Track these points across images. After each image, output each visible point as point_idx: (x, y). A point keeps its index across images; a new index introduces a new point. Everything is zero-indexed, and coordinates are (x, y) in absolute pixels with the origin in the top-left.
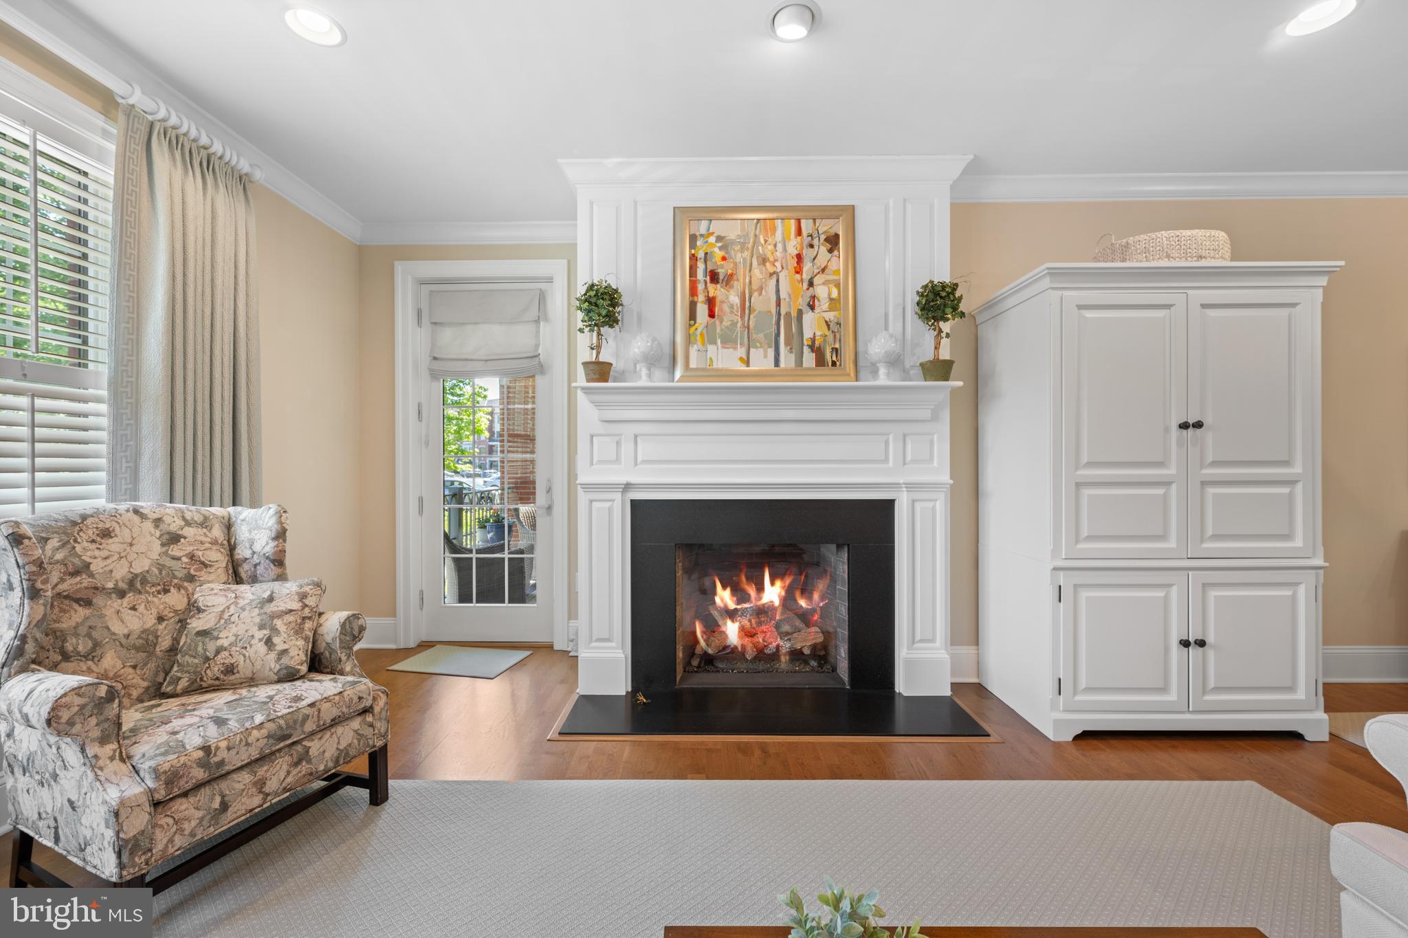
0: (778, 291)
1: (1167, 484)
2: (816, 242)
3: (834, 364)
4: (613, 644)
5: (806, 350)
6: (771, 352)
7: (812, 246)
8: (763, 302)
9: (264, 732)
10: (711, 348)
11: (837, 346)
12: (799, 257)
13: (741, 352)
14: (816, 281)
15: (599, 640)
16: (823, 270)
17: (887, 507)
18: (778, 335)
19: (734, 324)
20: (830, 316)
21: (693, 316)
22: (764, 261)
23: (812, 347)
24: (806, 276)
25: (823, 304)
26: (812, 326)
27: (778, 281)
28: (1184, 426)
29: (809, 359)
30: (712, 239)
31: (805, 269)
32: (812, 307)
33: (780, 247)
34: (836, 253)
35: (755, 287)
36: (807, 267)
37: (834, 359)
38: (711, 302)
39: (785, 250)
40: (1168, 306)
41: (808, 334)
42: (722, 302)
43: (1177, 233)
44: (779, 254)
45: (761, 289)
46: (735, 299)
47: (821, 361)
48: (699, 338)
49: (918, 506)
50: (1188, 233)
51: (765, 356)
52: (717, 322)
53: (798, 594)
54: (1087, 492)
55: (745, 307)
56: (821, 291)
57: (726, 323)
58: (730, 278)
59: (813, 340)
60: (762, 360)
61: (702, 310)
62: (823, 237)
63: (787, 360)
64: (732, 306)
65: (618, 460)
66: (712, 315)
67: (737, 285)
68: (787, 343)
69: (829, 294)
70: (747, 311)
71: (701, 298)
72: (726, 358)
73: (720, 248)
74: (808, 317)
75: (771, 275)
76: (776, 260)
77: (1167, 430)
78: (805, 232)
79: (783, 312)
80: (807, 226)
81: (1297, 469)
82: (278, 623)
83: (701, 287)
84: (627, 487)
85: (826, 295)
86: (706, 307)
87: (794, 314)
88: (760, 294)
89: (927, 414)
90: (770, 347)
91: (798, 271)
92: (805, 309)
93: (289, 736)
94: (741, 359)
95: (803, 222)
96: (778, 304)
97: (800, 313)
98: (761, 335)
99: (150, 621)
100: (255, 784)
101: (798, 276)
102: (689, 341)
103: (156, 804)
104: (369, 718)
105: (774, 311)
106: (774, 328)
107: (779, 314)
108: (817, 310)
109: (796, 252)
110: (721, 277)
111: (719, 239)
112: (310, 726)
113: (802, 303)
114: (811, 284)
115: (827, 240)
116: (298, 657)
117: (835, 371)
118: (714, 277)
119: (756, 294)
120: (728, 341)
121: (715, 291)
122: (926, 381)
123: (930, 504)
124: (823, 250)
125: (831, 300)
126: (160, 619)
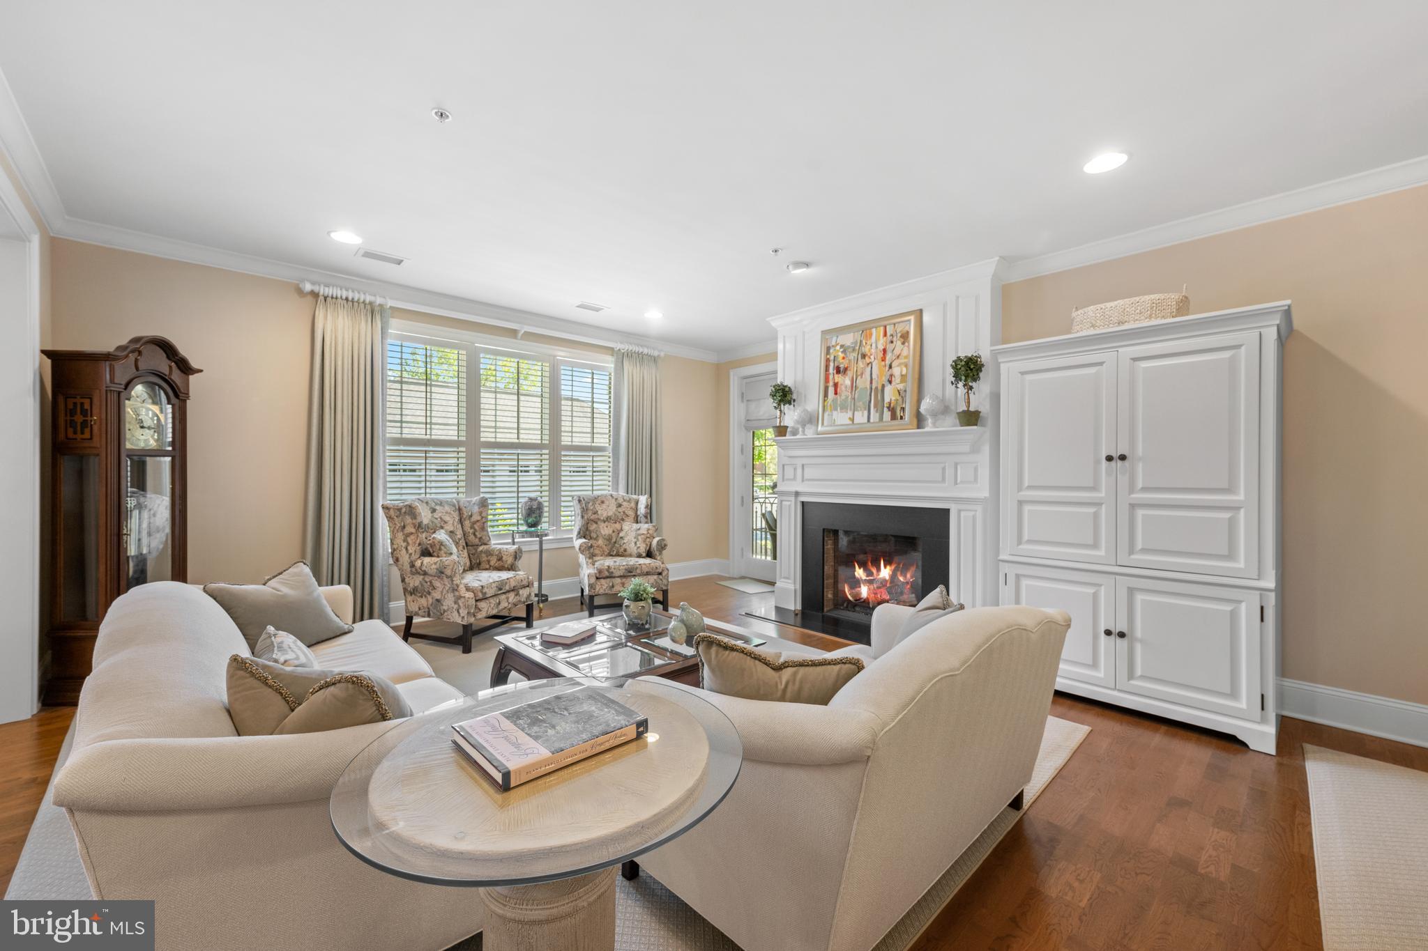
0: (871, 374)
1: (1100, 504)
2: (895, 339)
3: (901, 418)
4: (789, 581)
5: (886, 410)
6: (866, 413)
7: (892, 342)
8: (863, 383)
9: (624, 567)
10: (835, 413)
11: (904, 406)
12: (885, 351)
13: (850, 414)
14: (893, 365)
15: (784, 578)
16: (898, 357)
17: (946, 512)
18: (870, 402)
19: (847, 397)
20: (901, 387)
21: (826, 395)
22: (864, 356)
23: (889, 408)
24: (888, 362)
25: (897, 380)
26: (890, 395)
27: (872, 368)
28: (1109, 458)
29: (887, 415)
30: (838, 348)
31: (887, 358)
32: (890, 382)
33: (874, 345)
34: (906, 344)
35: (859, 373)
36: (889, 356)
37: (902, 415)
38: (836, 385)
39: (877, 347)
40: (1101, 364)
41: (887, 400)
42: (841, 385)
44: (873, 351)
45: (862, 374)
46: (848, 382)
47: (894, 417)
48: (829, 407)
49: (963, 514)
51: (863, 416)
52: (839, 398)
53: (898, 573)
55: (853, 387)
56: (896, 371)
57: (843, 397)
58: (846, 369)
59: (890, 403)
60: (861, 417)
61: (831, 390)
62: (899, 335)
63: (874, 416)
64: (846, 387)
65: (795, 478)
66: (836, 393)
67: (850, 373)
68: (875, 406)
69: (901, 372)
70: (854, 389)
71: (831, 384)
72: (842, 418)
73: (842, 352)
74: (888, 389)
75: (868, 364)
76: (871, 355)
77: (1097, 462)
78: (888, 334)
79: (873, 387)
80: (890, 330)
81: (1241, 497)
82: (639, 537)
83: (831, 377)
84: (797, 494)
85: (899, 373)
86: (833, 389)
87: (880, 388)
88: (861, 377)
89: (966, 448)
90: (865, 410)
91: (884, 359)
92: (886, 383)
93: (632, 572)
94: (850, 418)
95: (888, 327)
96: (871, 383)
97: (883, 386)
98: (861, 403)
99: (611, 532)
100: (621, 583)
101: (883, 363)
102: (824, 410)
103: (597, 578)
104: (661, 577)
105: (868, 387)
106: (868, 398)
107: (871, 389)
108: (893, 383)
109: (883, 348)
110: (841, 370)
111: (842, 346)
112: (638, 571)
113: (884, 379)
114: (890, 367)
115: (901, 337)
116: (643, 550)
117: (902, 422)
118: (838, 370)
119: (859, 378)
120: (844, 408)
121: (839, 378)
122: (962, 426)
123: (971, 514)
124: (899, 343)
125: (902, 375)
126: (613, 532)
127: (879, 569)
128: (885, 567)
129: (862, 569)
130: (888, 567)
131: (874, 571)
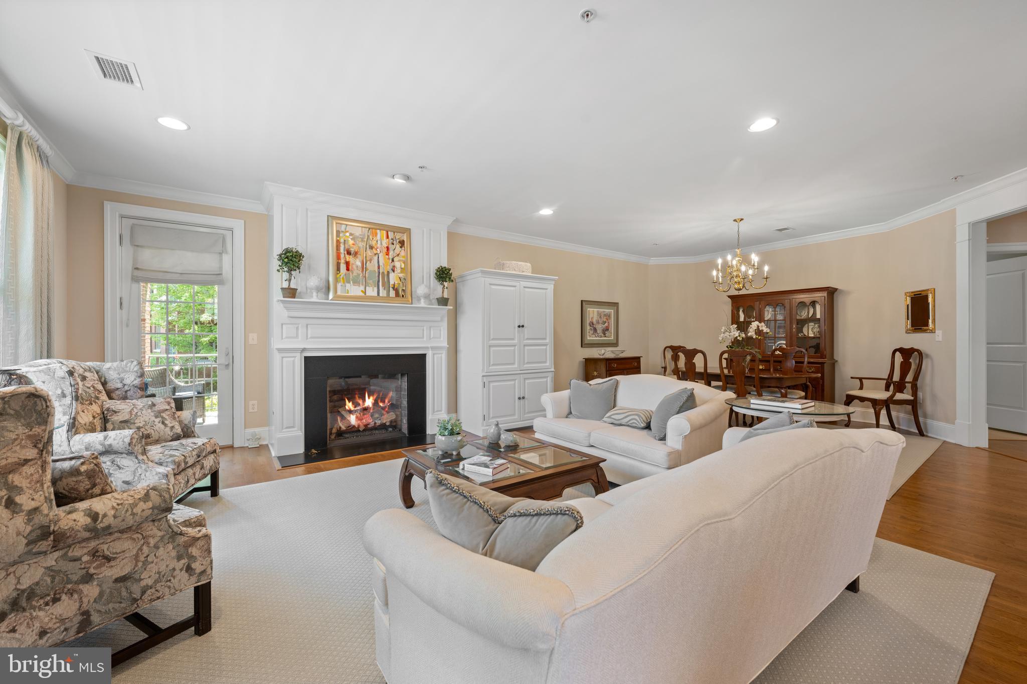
0: (378, 262)
1: (515, 346)
2: (395, 242)
3: (403, 296)
4: (296, 429)
5: (391, 289)
6: (376, 289)
7: (393, 244)
8: (372, 266)
9: (195, 452)
10: (348, 285)
11: (404, 288)
12: (388, 248)
13: (362, 288)
14: (395, 259)
15: (287, 428)
16: (398, 255)
17: (423, 356)
18: (379, 281)
19: (359, 275)
20: (401, 275)
21: (338, 269)
22: (371, 248)
23: (393, 288)
24: (391, 257)
25: (398, 270)
26: (394, 279)
27: (378, 257)
28: (519, 326)
29: (392, 293)
30: (348, 234)
31: (390, 254)
32: (393, 271)
33: (379, 242)
34: (403, 248)
35: (368, 259)
36: (391, 253)
37: (403, 294)
38: (347, 264)
39: (381, 244)
40: (515, 286)
41: (392, 282)
42: (353, 264)
43: (517, 262)
44: (379, 245)
45: (371, 260)
46: (359, 263)
47: (397, 295)
48: (341, 279)
49: (435, 356)
50: (520, 263)
51: (373, 291)
52: (351, 273)
53: (379, 401)
54: (492, 349)
55: (364, 267)
56: (397, 264)
57: (355, 274)
58: (356, 254)
59: (394, 285)
60: (371, 292)
61: (343, 267)
62: (398, 241)
63: (383, 293)
64: (357, 267)
65: (297, 337)
66: (348, 269)
67: (360, 257)
68: (383, 285)
69: (401, 266)
70: (365, 269)
71: (342, 261)
72: (355, 290)
73: (351, 239)
74: (392, 275)
75: (375, 254)
76: (377, 248)
77: (515, 328)
78: (390, 238)
79: (381, 272)
80: (391, 235)
81: (548, 341)
83: (342, 256)
84: (304, 350)
85: (399, 266)
86: (345, 265)
87: (386, 273)
88: (371, 262)
89: (439, 319)
90: (375, 287)
91: (387, 254)
92: (391, 271)
93: (200, 456)
94: (362, 291)
95: (389, 233)
96: (379, 268)
97: (388, 272)
98: (371, 281)
100: (193, 474)
101: (387, 256)
102: (336, 280)
105: (377, 270)
106: (377, 278)
107: (379, 273)
108: (396, 272)
109: (386, 246)
110: (352, 253)
111: (351, 234)
112: (204, 453)
113: (389, 268)
114: (393, 260)
115: (399, 242)
116: (179, 429)
117: (403, 299)
118: (349, 253)
119: (368, 262)
120: (356, 282)
121: (349, 258)
122: (439, 305)
123: (440, 355)
124: (398, 246)
125: (402, 268)
127: (364, 400)
128: (369, 398)
129: (351, 403)
130: (371, 398)
131: (360, 402)
